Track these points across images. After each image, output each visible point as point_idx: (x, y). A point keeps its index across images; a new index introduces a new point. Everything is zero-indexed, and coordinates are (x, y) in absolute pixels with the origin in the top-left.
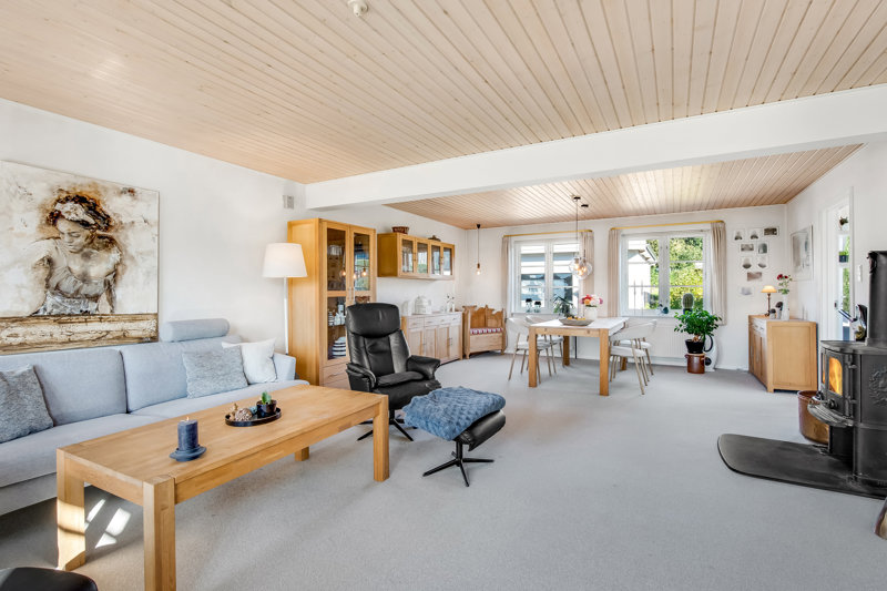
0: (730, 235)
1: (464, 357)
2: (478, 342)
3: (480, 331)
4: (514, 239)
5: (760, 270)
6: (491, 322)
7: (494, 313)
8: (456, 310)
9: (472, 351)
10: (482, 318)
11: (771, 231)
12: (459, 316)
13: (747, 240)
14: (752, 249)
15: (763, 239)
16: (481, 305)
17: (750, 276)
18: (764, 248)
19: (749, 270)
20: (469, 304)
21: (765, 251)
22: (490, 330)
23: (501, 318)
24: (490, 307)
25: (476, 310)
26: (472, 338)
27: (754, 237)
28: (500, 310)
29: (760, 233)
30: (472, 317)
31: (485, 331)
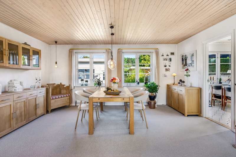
0: (160, 55)
1: (47, 112)
2: (56, 102)
3: (57, 97)
4: (75, 51)
5: (169, 67)
6: (64, 91)
7: (65, 86)
8: (42, 87)
9: (52, 108)
10: (58, 89)
11: (172, 54)
12: (44, 90)
13: (165, 57)
14: (167, 60)
15: (170, 56)
16: (57, 82)
17: (167, 70)
18: (170, 60)
19: (166, 68)
20: (51, 83)
21: (171, 61)
22: (63, 96)
23: (69, 90)
24: (63, 84)
25: (55, 85)
26: (52, 101)
27: (168, 55)
28: (68, 85)
29: (169, 54)
30: (53, 90)
31: (60, 96)
